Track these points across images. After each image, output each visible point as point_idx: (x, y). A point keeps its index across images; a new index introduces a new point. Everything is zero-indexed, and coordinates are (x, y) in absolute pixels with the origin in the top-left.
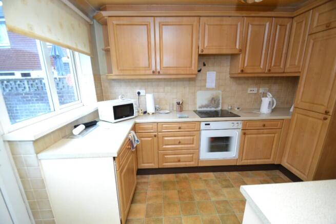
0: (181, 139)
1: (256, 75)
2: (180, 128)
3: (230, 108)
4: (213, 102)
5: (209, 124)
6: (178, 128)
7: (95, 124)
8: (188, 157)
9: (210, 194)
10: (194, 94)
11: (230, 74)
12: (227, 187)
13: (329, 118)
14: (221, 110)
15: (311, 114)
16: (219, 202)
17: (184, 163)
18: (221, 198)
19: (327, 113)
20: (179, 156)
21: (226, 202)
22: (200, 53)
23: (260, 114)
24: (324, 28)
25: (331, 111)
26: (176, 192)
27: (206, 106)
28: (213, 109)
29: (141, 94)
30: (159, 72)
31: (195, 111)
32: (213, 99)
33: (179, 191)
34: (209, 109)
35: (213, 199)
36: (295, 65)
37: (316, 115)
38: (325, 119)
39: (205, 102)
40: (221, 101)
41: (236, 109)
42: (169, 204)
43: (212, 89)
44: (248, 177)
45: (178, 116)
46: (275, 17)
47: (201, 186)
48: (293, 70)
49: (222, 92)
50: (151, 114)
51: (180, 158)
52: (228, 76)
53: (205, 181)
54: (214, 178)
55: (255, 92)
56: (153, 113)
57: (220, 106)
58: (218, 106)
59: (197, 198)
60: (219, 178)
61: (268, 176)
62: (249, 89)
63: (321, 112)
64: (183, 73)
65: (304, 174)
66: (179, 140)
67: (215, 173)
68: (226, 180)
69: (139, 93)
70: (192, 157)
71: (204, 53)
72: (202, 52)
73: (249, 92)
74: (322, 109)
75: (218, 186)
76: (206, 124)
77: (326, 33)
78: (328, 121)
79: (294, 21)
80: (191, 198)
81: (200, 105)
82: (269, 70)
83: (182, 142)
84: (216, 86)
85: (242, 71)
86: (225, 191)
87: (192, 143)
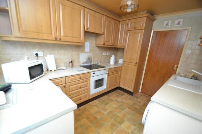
0: (81, 85)
1: (108, 46)
2: (80, 78)
3: (97, 63)
4: (89, 60)
5: (94, 73)
6: (79, 78)
7: (10, 88)
8: (85, 95)
9: (102, 111)
10: (79, 55)
11: (96, 44)
12: (107, 104)
13: (137, 64)
14: (93, 64)
15: (130, 64)
16: (109, 113)
17: (83, 100)
18: (108, 111)
19: (136, 63)
20: (80, 96)
21: (111, 112)
22: (85, 30)
23: (111, 65)
24: (133, 29)
25: (138, 62)
26: (85, 119)
27: (86, 63)
28: (89, 64)
29: (39, 55)
30: (60, 39)
31: (80, 66)
32: (89, 58)
33: (86, 118)
34: (87, 64)
35: (105, 113)
36: (122, 43)
37: (132, 64)
38: (136, 65)
39: (85, 60)
40: (92, 59)
41: (99, 63)
42: (87, 128)
43: (88, 52)
44: (110, 96)
45: (77, 70)
46: (115, 19)
47: (95, 109)
48: (121, 45)
49: (93, 54)
50: (53, 71)
51: (80, 97)
52: (95, 46)
53: (95, 105)
54: (98, 103)
55: (105, 54)
56: (55, 70)
57: (92, 62)
58: (91, 63)
59: (98, 117)
60: (100, 101)
61: (117, 93)
62: (103, 53)
63: (134, 62)
64: (76, 41)
65: (129, 88)
66: (80, 86)
67: (97, 100)
68: (104, 101)
69: (37, 55)
70: (87, 94)
71: (88, 31)
72: (87, 30)
73: (103, 54)
74: (135, 62)
75: (103, 106)
76: (93, 73)
77: (134, 31)
78: (137, 66)
79: (120, 23)
80: (96, 118)
81: (83, 62)
82: (113, 44)
83: (82, 87)
84: (90, 51)
85: (104, 44)
86: (107, 107)
87: (86, 86)
